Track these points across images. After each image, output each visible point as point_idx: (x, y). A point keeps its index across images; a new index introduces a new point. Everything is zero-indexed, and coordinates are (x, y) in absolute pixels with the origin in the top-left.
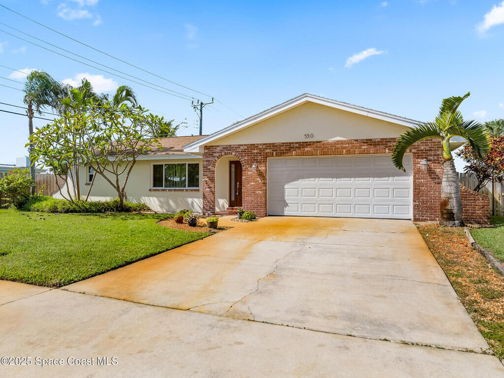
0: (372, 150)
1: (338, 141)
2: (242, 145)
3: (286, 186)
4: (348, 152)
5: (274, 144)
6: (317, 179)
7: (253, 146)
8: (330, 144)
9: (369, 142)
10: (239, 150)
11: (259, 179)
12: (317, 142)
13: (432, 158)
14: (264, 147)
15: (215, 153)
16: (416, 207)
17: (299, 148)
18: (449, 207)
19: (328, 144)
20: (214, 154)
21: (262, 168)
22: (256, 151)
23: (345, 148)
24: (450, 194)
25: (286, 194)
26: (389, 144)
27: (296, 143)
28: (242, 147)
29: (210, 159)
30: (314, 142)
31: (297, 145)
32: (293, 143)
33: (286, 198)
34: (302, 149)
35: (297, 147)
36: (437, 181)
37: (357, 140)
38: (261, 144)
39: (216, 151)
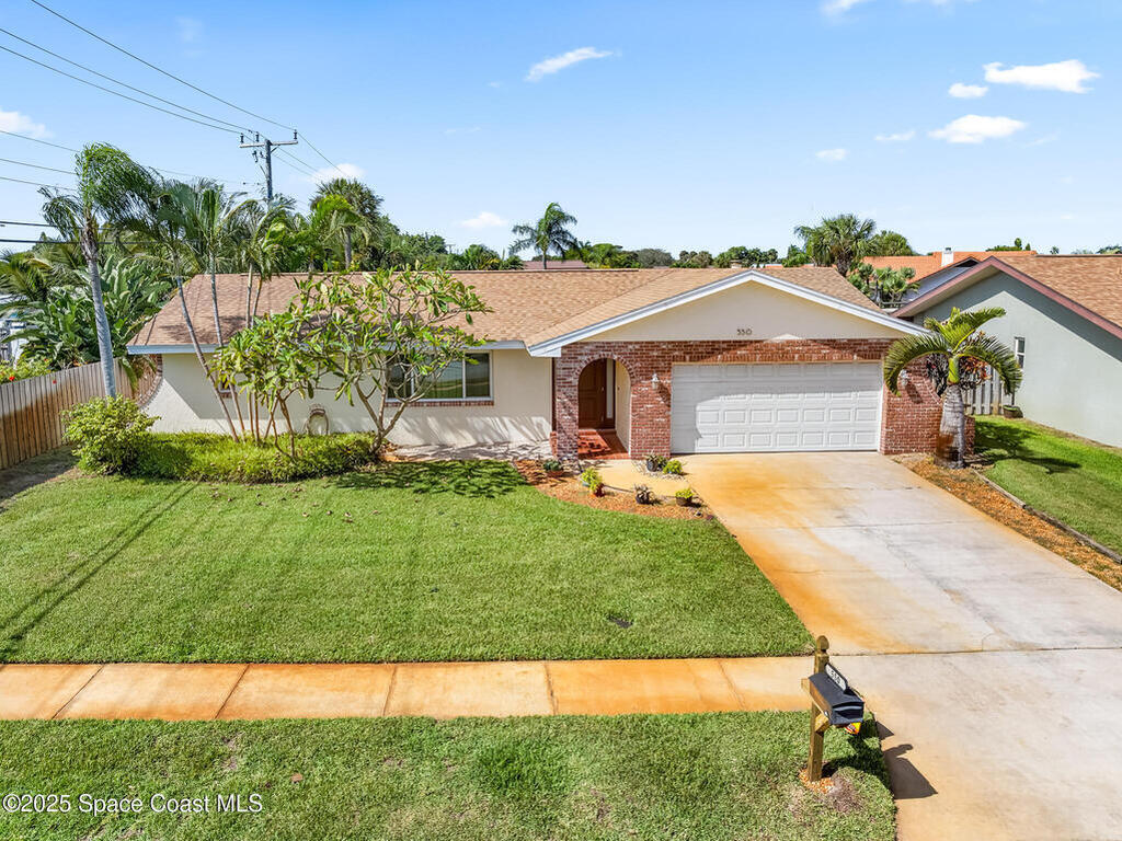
0: (836, 356)
1: (788, 342)
2: (631, 343)
3: (698, 408)
4: (802, 358)
5: (686, 342)
6: (748, 396)
7: (652, 345)
8: (776, 345)
9: (832, 344)
10: (624, 350)
11: (660, 399)
12: (756, 342)
13: (912, 368)
14: (670, 346)
15: (581, 354)
16: (889, 436)
17: (728, 350)
18: (953, 445)
19: (773, 345)
20: (579, 358)
21: (666, 382)
22: (655, 354)
23: (798, 352)
24: (956, 428)
25: (699, 419)
26: (859, 348)
27: (724, 342)
28: (630, 347)
29: (572, 365)
30: (751, 342)
31: (725, 346)
32: (718, 342)
33: (698, 425)
34: (732, 352)
35: (724, 349)
36: (917, 399)
37: (815, 341)
38: (664, 343)
39: (583, 352)
